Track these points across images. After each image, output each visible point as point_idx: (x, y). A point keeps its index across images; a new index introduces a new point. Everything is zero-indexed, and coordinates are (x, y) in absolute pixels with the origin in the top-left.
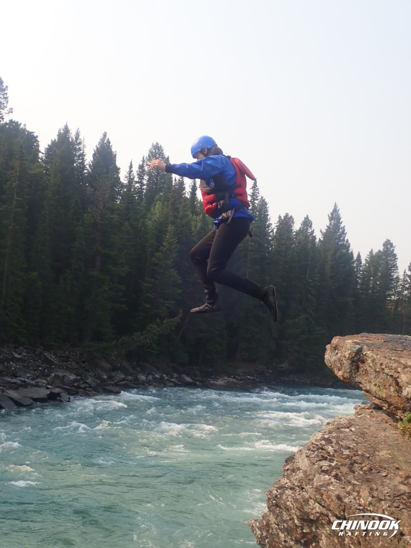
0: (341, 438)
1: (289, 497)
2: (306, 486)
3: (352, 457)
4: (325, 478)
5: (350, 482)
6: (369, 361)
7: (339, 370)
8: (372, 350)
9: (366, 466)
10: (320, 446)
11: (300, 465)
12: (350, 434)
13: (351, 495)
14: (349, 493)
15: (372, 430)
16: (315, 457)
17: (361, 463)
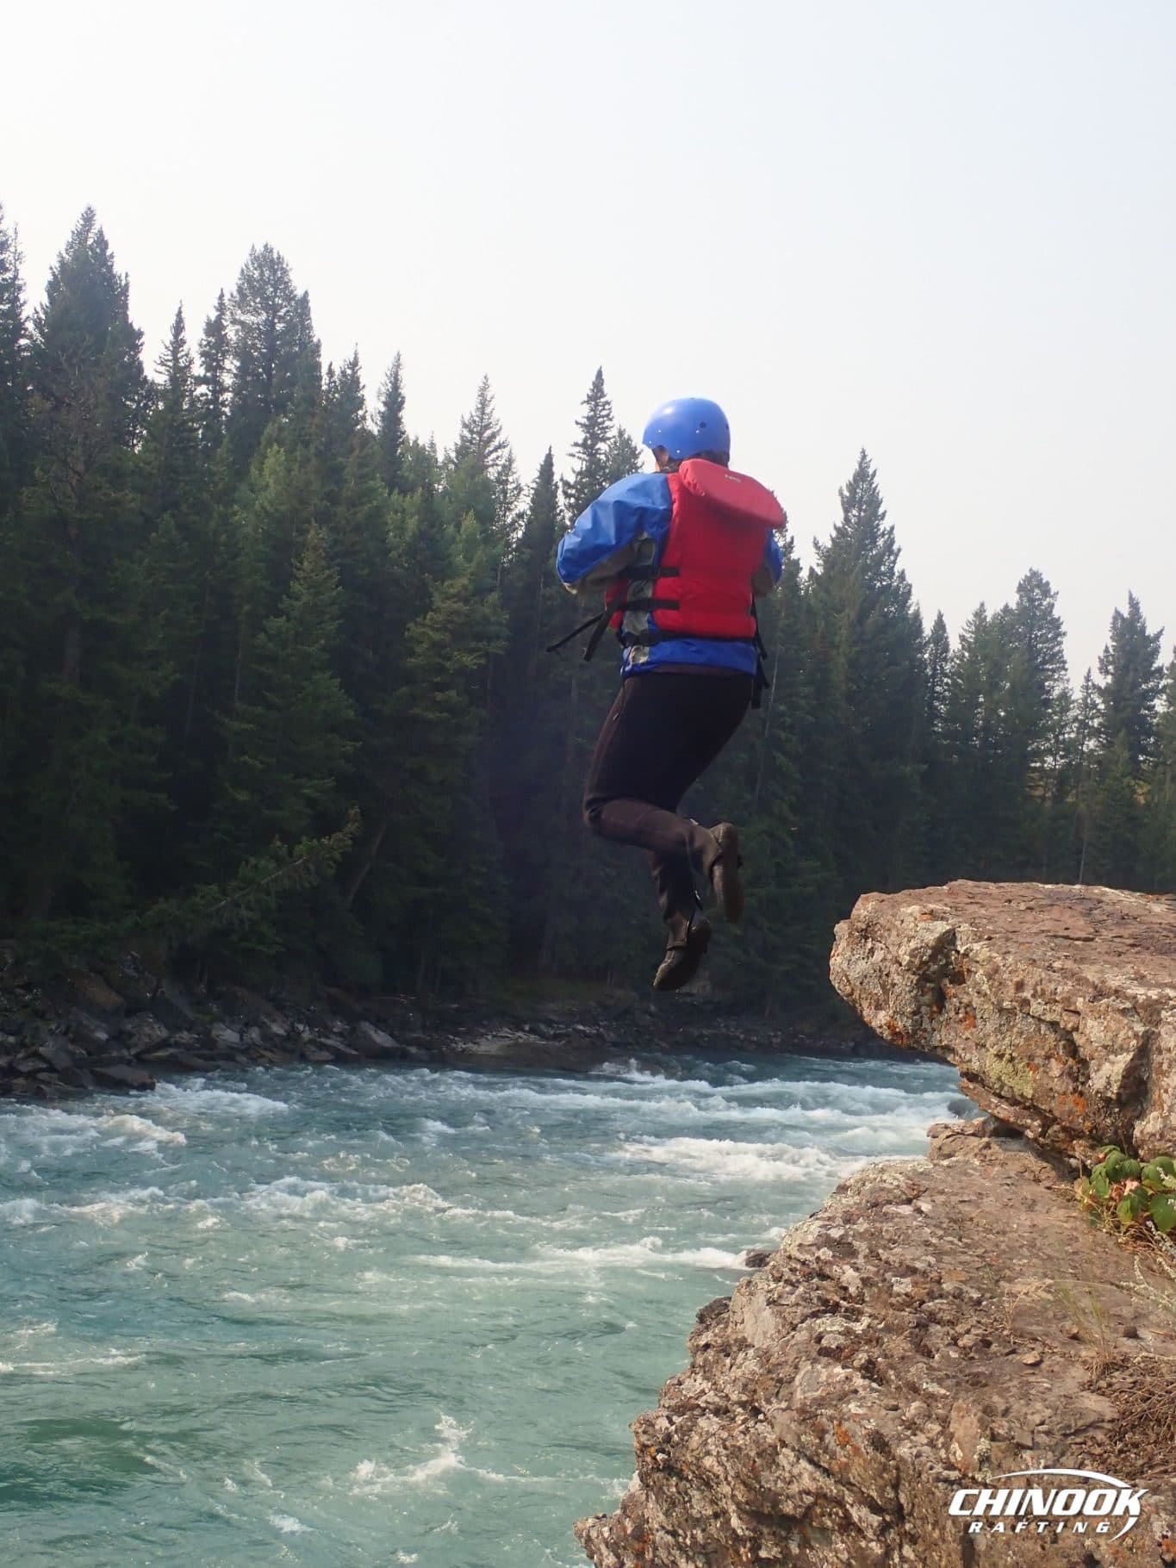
0: (887, 1237)
1: (709, 1441)
2: (769, 1402)
3: (923, 1302)
4: (830, 1376)
5: (915, 1389)
6: (980, 975)
7: (878, 1007)
8: (990, 939)
9: (968, 1332)
10: (815, 1266)
11: (749, 1331)
12: (915, 1223)
13: (922, 1431)
14: (912, 1426)
15: (987, 1209)
16: (798, 1304)
17: (951, 1323)
